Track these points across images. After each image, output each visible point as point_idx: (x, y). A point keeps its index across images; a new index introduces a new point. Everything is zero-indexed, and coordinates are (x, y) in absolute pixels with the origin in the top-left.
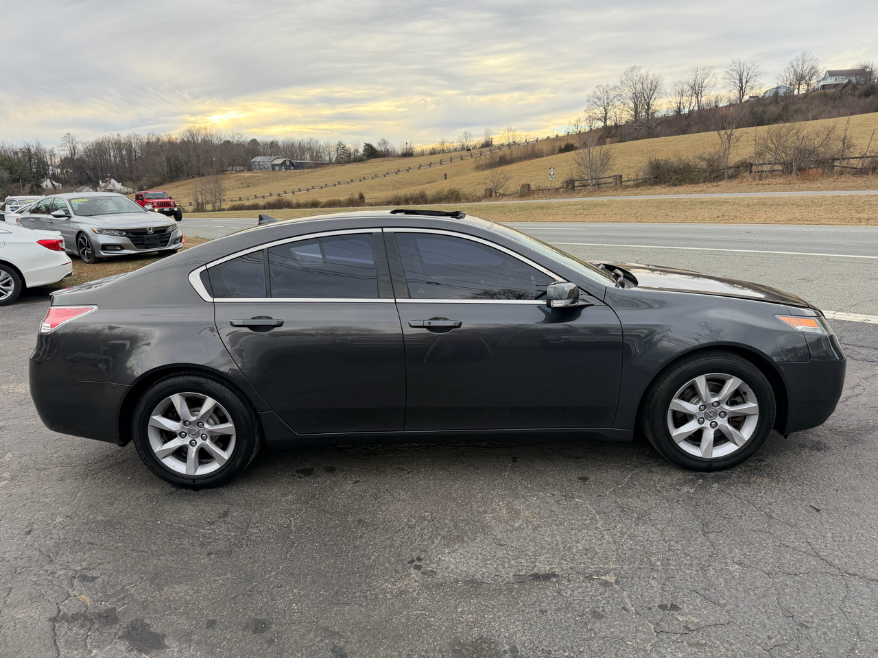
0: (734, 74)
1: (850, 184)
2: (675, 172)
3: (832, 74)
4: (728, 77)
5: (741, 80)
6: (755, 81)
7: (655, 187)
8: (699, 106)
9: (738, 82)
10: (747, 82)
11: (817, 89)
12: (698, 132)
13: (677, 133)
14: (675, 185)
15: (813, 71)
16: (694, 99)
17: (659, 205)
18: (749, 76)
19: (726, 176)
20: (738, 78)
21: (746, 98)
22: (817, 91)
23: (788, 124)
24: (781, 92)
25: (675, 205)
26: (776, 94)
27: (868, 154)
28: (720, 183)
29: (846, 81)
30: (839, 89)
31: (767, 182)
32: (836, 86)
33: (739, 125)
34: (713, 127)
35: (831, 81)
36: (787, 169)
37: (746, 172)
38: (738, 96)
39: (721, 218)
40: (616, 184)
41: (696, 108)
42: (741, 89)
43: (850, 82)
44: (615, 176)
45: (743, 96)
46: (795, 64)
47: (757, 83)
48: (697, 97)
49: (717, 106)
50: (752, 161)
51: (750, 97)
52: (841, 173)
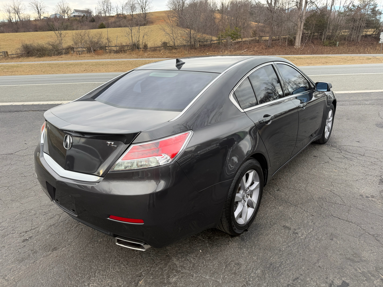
0: (33, 5)
1: (116, 57)
2: (38, 50)
3: (76, 11)
4: (30, 6)
5: (37, 8)
6: (44, 10)
7: (30, 58)
8: (20, 19)
9: (36, 9)
10: (41, 10)
11: (72, 17)
12: (25, 32)
13: (12, 32)
14: (40, 57)
15: (69, 9)
16: (17, 16)
17: (50, 65)
18: (41, 7)
19: (63, 53)
20: (36, 7)
21: (42, 17)
22: (72, 18)
23: (83, 31)
24: (58, 16)
25: (59, 66)
26: (56, 17)
27: (117, 45)
28: (61, 56)
29: (82, 15)
30: (81, 18)
31: (82, 56)
32: (79, 16)
33: (44, 30)
34: (31, 30)
35: (76, 14)
36: (89, 50)
37: (72, 51)
38: (38, 16)
39: (85, 71)
40: (5, 56)
41: (19, 20)
42: (39, 13)
43: (84, 15)
44: (3, 52)
45: (41, 16)
46: (60, 4)
47: (46, 11)
48: (18, 14)
49: (29, 20)
50: (73, 46)
51: (44, 17)
52: (110, 52)
